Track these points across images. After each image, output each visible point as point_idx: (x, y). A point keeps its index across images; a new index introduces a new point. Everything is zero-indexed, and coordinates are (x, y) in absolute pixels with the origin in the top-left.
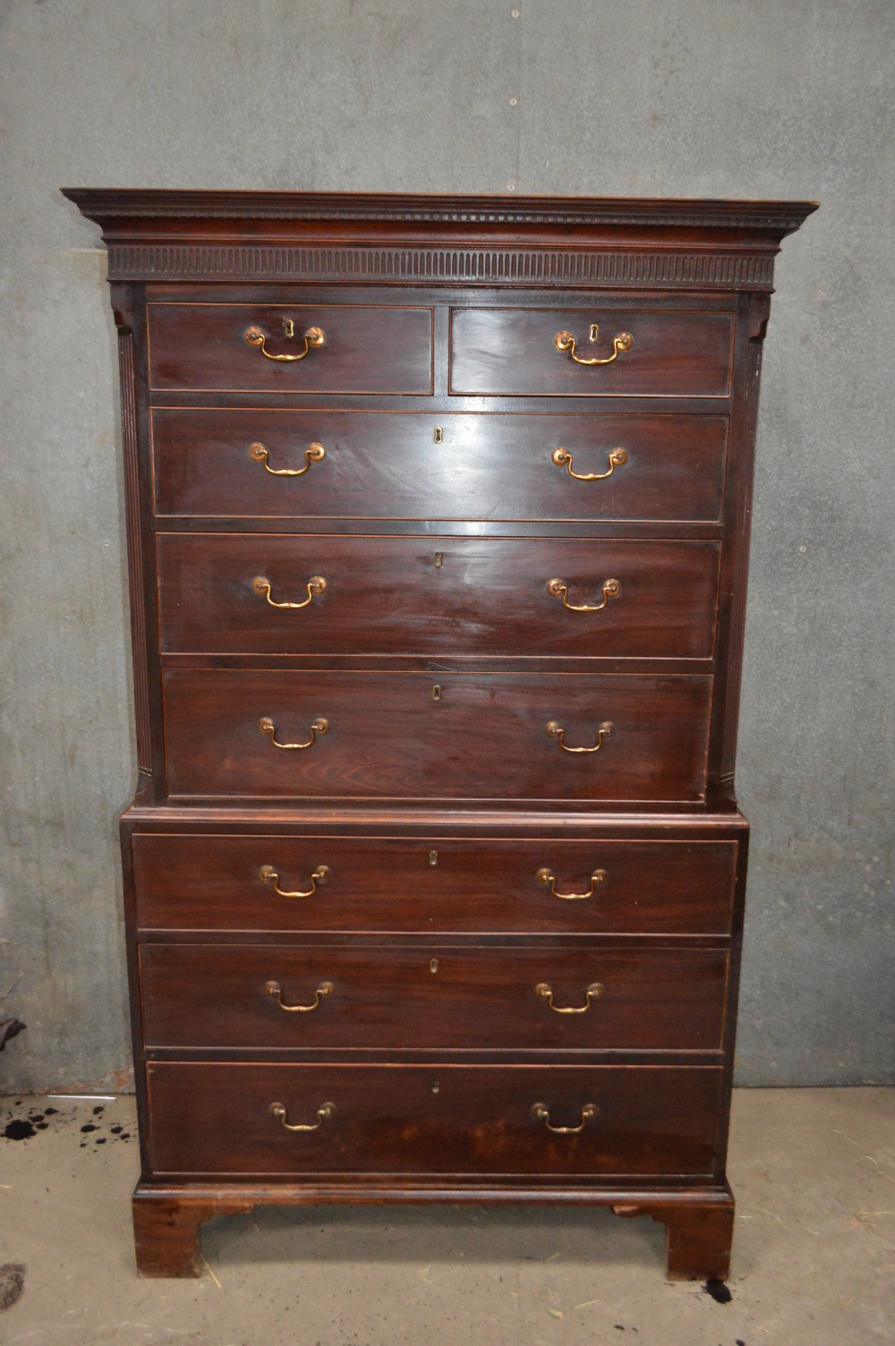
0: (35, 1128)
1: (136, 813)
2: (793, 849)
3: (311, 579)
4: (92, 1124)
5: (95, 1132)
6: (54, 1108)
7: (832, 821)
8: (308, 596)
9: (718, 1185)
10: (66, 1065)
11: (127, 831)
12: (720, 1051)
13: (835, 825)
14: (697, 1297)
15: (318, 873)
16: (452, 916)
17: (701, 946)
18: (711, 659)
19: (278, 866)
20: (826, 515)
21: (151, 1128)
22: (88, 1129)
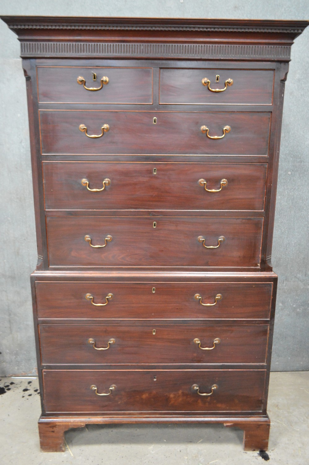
0: (6, 390)
1: (37, 273)
2: (285, 285)
3: (105, 180)
4: (27, 388)
5: (28, 391)
6: (13, 382)
7: (299, 274)
8: (103, 186)
9: (264, 415)
10: (18, 366)
11: (33, 280)
12: (265, 364)
13: (300, 276)
14: (256, 458)
15: (108, 296)
16: (161, 313)
17: (258, 324)
18: (263, 211)
19: (93, 294)
20: (298, 160)
21: (45, 395)
22: (25, 390)
